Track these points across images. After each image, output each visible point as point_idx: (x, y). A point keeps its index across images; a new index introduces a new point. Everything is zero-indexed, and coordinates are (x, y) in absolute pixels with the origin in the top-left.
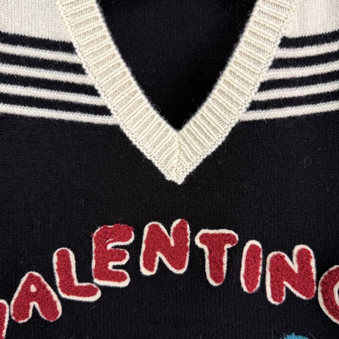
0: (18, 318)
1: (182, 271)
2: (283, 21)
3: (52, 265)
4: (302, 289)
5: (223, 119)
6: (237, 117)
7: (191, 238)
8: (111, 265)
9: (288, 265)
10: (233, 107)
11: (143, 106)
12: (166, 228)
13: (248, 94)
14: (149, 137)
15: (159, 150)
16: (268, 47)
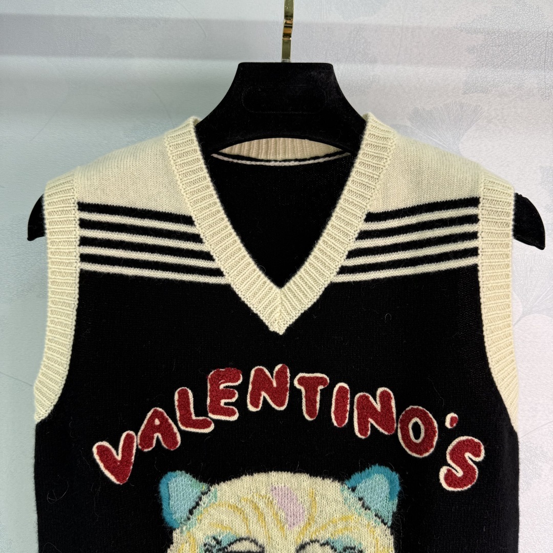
0: (143, 447)
1: (282, 408)
2: (369, 199)
3: (173, 402)
4: (384, 425)
5: (318, 280)
6: (329, 279)
7: (290, 380)
8: (223, 402)
9: (372, 404)
10: (326, 270)
11: (250, 268)
12: (269, 372)
13: (338, 260)
14: (255, 294)
15: (264, 305)
16: (355, 221)
